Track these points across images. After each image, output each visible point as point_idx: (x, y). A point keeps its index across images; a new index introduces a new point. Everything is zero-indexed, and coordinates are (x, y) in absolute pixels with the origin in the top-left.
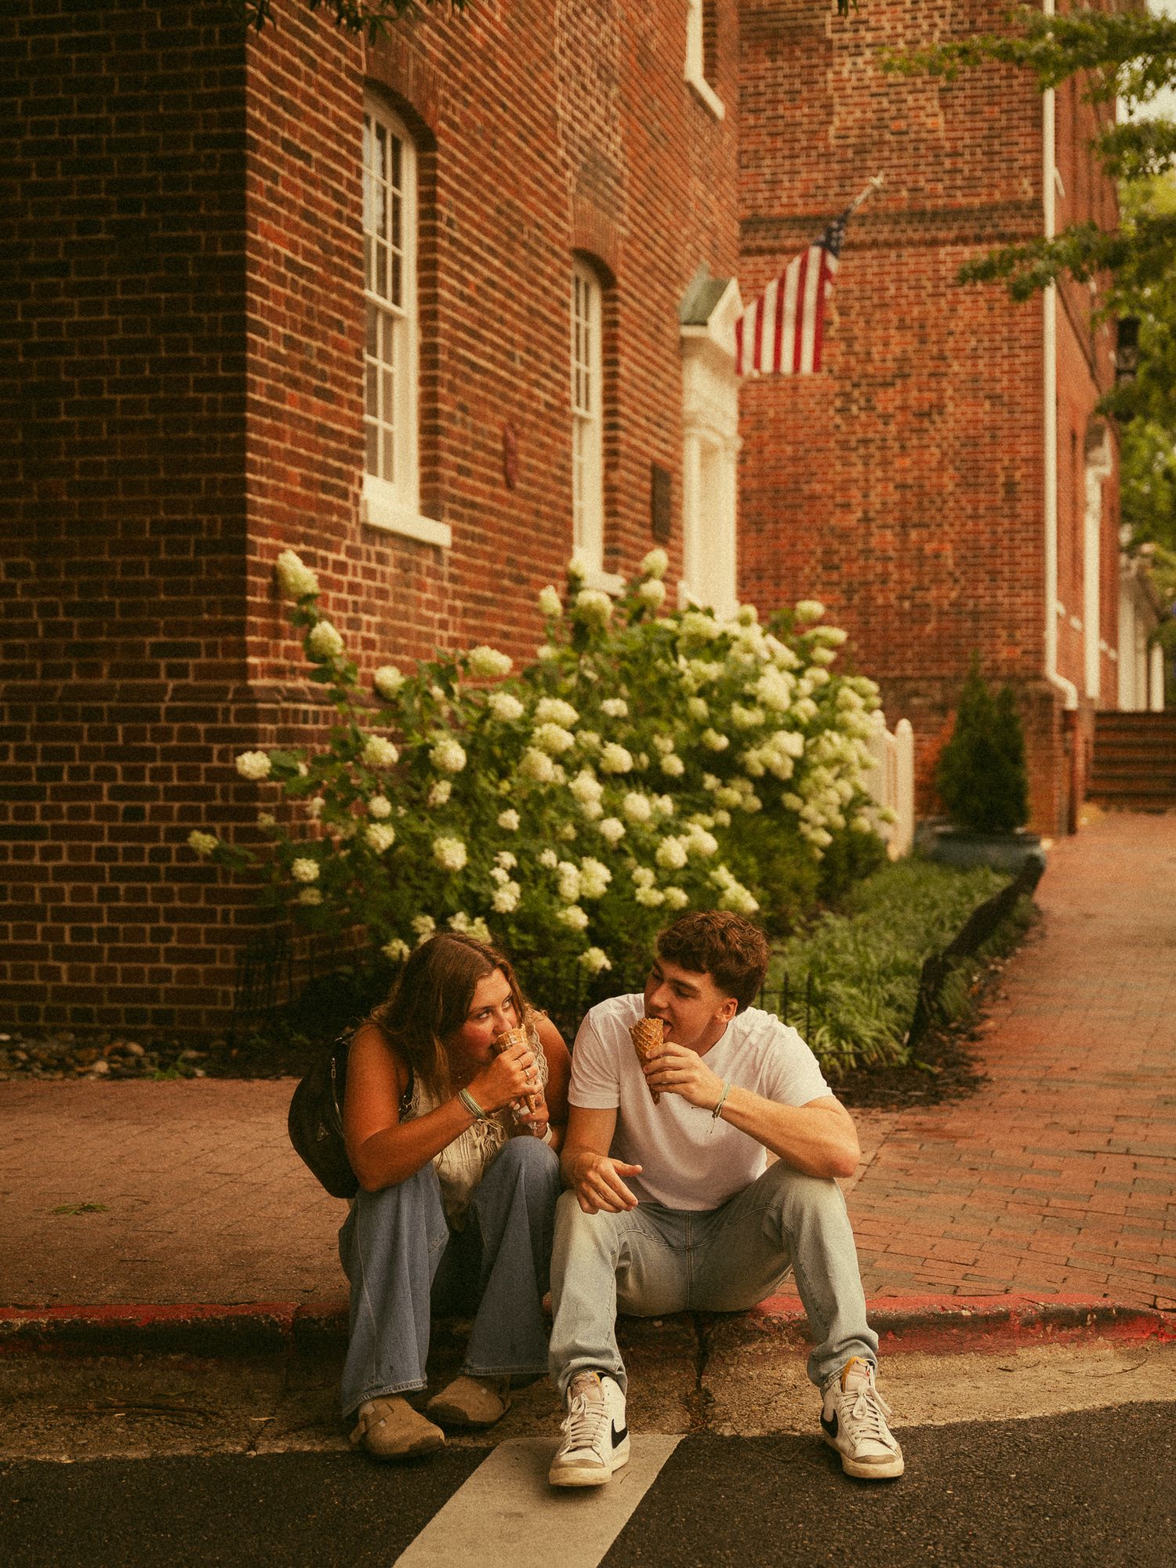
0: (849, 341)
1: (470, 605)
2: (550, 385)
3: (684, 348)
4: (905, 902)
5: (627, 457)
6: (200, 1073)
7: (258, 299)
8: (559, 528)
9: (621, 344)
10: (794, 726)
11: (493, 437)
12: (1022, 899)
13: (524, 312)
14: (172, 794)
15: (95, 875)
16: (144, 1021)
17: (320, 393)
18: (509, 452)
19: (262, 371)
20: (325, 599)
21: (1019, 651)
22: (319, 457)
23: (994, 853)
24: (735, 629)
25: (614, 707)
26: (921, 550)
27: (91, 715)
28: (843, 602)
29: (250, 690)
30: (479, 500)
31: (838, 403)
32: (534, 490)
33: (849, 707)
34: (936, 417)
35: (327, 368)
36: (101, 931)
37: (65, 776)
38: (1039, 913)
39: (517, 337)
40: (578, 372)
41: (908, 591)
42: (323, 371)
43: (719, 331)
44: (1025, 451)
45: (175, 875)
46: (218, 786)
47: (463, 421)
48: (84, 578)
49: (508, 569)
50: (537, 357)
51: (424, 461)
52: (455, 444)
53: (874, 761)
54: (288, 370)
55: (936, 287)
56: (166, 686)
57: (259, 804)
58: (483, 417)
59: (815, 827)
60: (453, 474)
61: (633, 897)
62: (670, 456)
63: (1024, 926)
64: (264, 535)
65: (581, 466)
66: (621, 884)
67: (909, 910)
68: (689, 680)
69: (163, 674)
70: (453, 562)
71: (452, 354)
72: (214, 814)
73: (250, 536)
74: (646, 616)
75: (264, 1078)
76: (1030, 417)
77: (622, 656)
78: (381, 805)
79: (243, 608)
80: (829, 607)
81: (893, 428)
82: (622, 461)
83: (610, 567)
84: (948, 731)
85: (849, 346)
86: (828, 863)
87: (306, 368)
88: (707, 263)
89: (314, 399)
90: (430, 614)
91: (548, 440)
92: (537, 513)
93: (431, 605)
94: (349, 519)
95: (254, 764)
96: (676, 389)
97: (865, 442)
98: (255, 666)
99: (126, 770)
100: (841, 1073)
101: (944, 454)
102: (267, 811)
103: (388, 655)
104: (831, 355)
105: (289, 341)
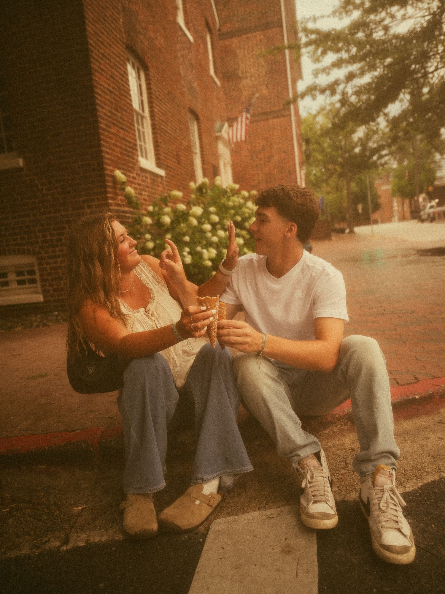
2: (186, 140)
3: (217, 138)
5: (206, 161)
7: (99, 97)
9: (202, 134)
11: (173, 151)
13: (177, 120)
17: (122, 129)
18: (178, 155)
19: (103, 118)
22: (124, 147)
30: (171, 166)
32: (185, 166)
34: (272, 158)
39: (177, 127)
40: (193, 141)
42: (122, 123)
43: (224, 134)
47: (165, 145)
50: (182, 133)
52: (164, 151)
54: (111, 120)
58: (170, 145)
60: (164, 158)
64: (109, 166)
69: (86, 208)
70: (166, 181)
71: (160, 127)
73: (105, 166)
78: (148, 236)
79: (105, 187)
81: (262, 162)
85: (251, 145)
87: (116, 120)
88: (220, 119)
91: (187, 154)
94: (135, 165)
98: (111, 203)
101: (274, 166)
104: (248, 147)
105: (110, 111)
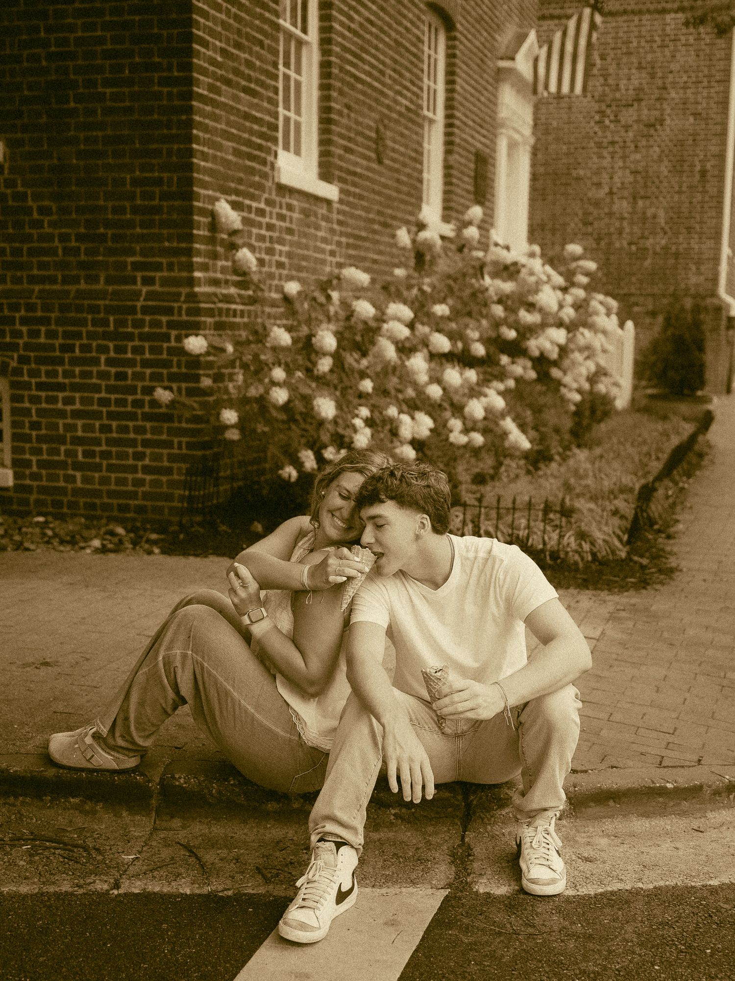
0: (605, 77)
1: (351, 241)
2: (409, 95)
3: (500, 75)
4: (626, 440)
5: (459, 145)
6: (157, 551)
7: (202, 20)
8: (413, 192)
9: (458, 70)
10: (560, 324)
11: (370, 128)
12: (700, 438)
13: (392, 43)
14: (146, 364)
15: (97, 415)
16: (129, 512)
17: (247, 90)
18: (380, 139)
19: (204, 72)
20: (250, 234)
21: (702, 278)
22: (246, 136)
23: (684, 408)
24: (523, 260)
25: (441, 309)
26: (644, 213)
27: (94, 309)
28: (594, 246)
29: (195, 295)
30: (358, 170)
31: (597, 118)
32: (396, 166)
33: (597, 313)
34: (658, 127)
35: (252, 73)
36: (102, 452)
37: (77, 350)
38: (710, 447)
39: (388, 61)
40: (429, 87)
41: (635, 240)
42: (249, 75)
43: (522, 64)
44: (714, 149)
45: (147, 417)
46: (175, 359)
47: (349, 116)
48: (87, 216)
49: (377, 218)
50: (401, 75)
51: (322, 142)
52: (343, 131)
53: (610, 348)
54: (223, 73)
55: (663, 41)
56: (141, 291)
57: (201, 372)
58: (363, 115)
59: (570, 390)
60: (342, 152)
61: (447, 439)
62: (487, 147)
63: (701, 456)
64: (206, 188)
65: (429, 151)
66: (440, 431)
67: (628, 445)
68: (492, 292)
69: (139, 283)
70: (339, 212)
71: (341, 69)
72: (173, 378)
73: (195, 189)
74: (466, 250)
75: (196, 555)
76: (718, 127)
77: (449, 277)
78: (279, 374)
79: (190, 238)
80: (585, 249)
81: (631, 134)
82: (456, 149)
83: (446, 219)
84: (657, 329)
85: (606, 80)
86: (577, 414)
87: (237, 72)
88: (517, 19)
89: (242, 95)
90: (323, 246)
91: (407, 132)
92: (398, 181)
93: (325, 240)
94: (267, 180)
95: (196, 344)
96: (493, 102)
97: (613, 143)
98: (199, 278)
99: (116, 347)
100: (581, 565)
101: (663, 151)
102: (208, 376)
103: (294, 273)
104: (595, 86)
105: (223, 52)
